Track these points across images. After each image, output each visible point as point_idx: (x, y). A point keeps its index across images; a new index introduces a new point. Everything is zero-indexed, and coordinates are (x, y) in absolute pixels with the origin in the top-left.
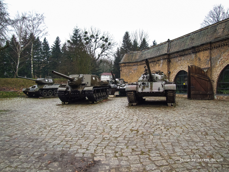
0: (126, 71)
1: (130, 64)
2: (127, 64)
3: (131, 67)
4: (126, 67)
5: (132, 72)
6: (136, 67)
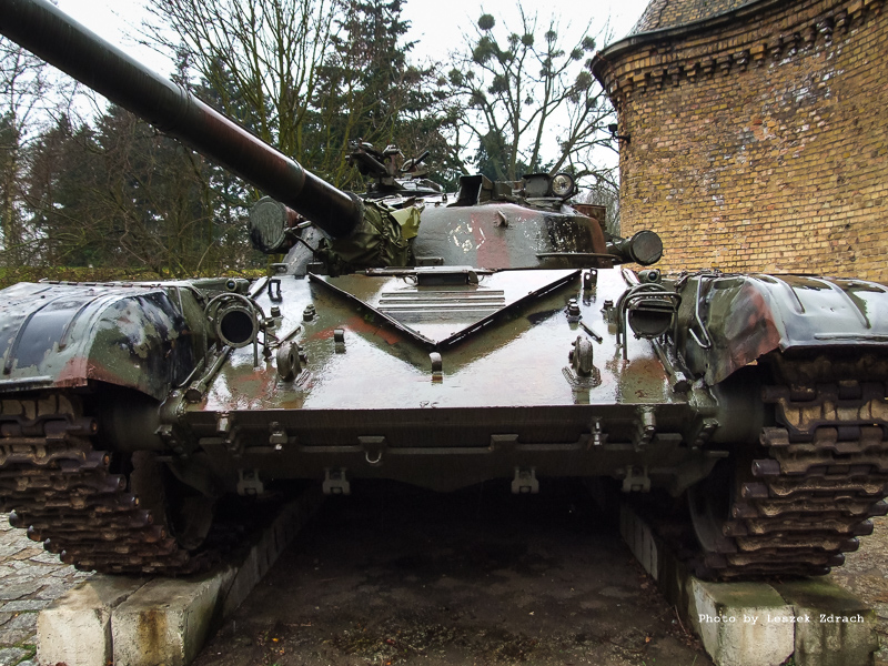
3: (744, 81)
4: (686, 90)
5: (765, 134)
6: (815, 61)
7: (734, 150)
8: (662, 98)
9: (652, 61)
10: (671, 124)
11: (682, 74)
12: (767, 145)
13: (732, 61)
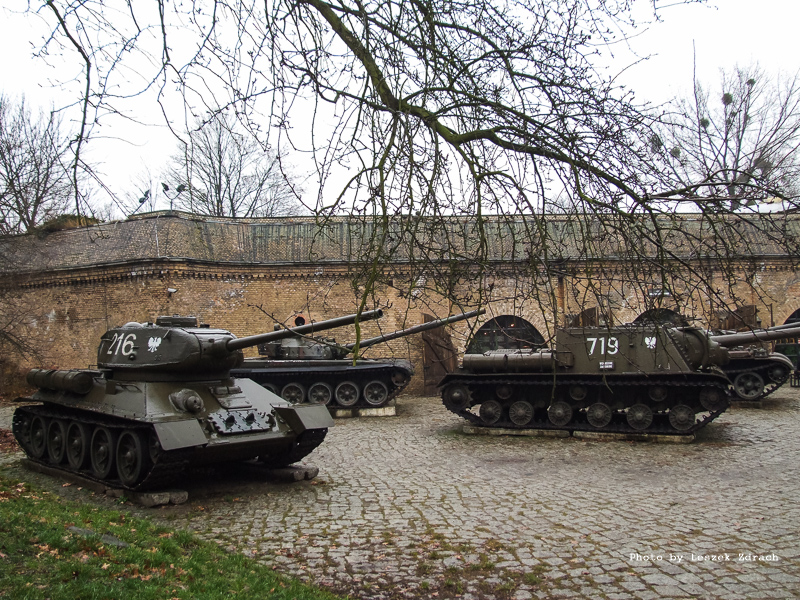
0: (191, 301)
1: (213, 271)
2: (198, 268)
3: (212, 284)
4: (192, 280)
5: (218, 303)
6: (237, 285)
7: (208, 306)
8: (185, 282)
9: (186, 268)
10: (187, 293)
11: (193, 275)
12: (220, 307)
13: (210, 276)
